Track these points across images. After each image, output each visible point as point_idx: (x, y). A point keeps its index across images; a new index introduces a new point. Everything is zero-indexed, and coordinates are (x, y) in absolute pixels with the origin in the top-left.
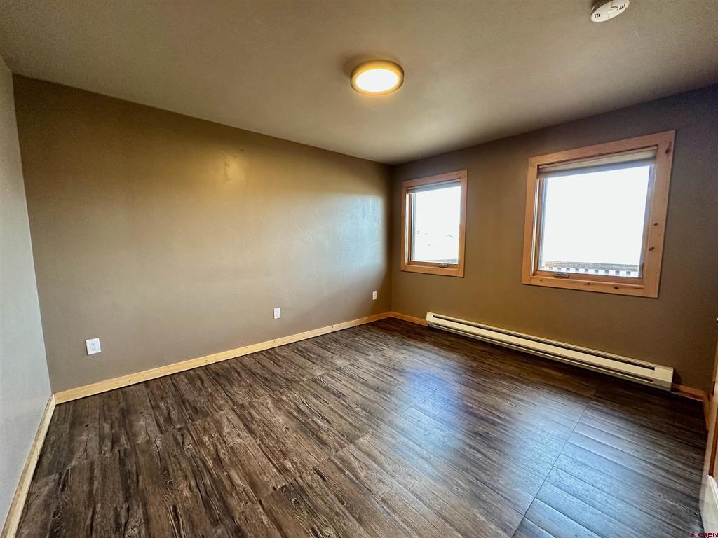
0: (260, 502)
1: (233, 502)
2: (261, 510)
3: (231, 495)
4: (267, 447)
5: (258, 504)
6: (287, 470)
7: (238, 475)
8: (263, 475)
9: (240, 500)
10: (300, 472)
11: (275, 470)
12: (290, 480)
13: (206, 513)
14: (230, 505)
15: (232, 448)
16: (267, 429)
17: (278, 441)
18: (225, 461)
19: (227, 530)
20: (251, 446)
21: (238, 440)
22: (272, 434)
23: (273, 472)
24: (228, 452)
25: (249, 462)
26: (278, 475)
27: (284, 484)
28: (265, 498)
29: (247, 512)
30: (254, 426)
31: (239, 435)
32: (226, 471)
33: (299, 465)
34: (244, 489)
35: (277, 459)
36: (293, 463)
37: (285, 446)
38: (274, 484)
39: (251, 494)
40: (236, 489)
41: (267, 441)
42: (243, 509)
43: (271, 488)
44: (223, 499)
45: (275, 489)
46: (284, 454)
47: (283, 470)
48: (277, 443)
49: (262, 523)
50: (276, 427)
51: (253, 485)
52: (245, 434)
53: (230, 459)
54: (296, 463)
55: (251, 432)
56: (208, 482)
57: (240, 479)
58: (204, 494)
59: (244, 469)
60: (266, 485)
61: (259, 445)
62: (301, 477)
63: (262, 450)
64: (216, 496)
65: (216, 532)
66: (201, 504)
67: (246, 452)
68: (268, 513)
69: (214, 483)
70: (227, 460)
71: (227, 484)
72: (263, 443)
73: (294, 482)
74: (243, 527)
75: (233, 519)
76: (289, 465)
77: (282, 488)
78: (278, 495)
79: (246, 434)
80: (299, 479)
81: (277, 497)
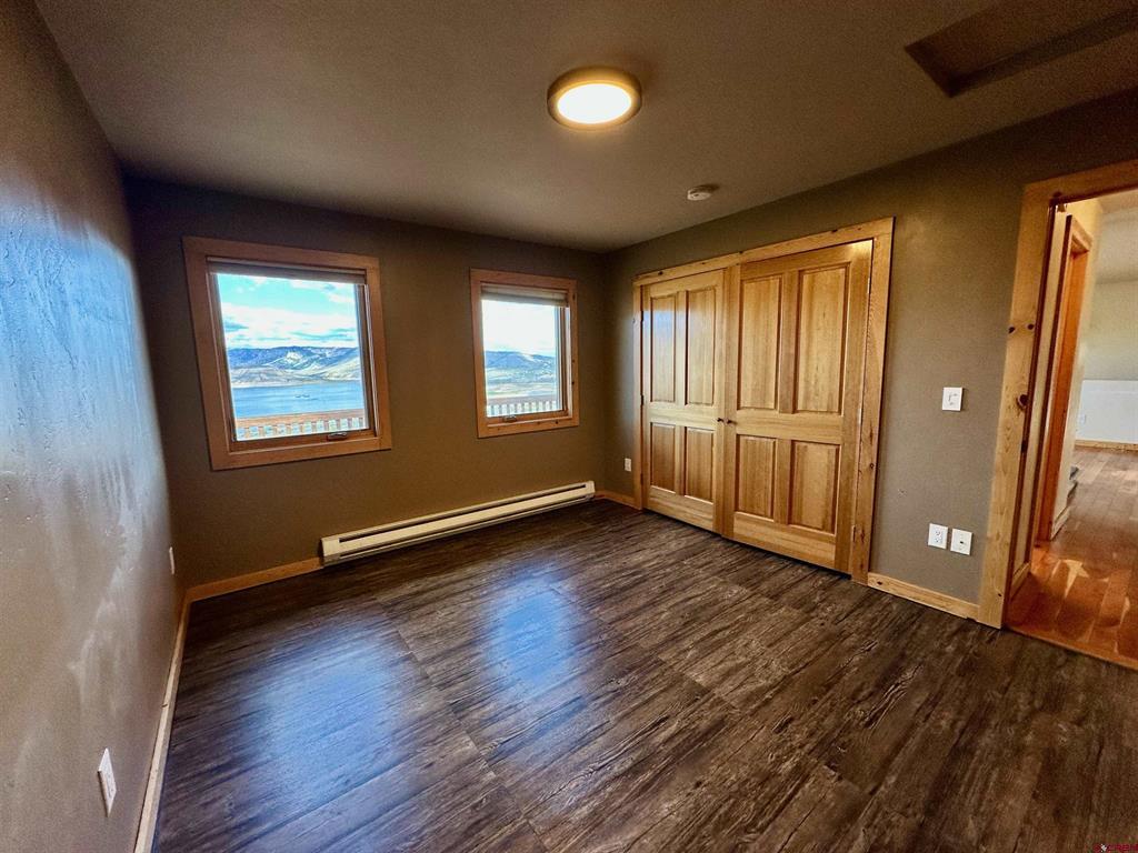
0: (873, 793)
1: (899, 835)
2: (883, 788)
3: (891, 842)
4: (761, 812)
5: (876, 796)
6: (798, 767)
7: (848, 848)
8: (826, 802)
9: (889, 825)
10: (792, 749)
11: (807, 786)
12: (814, 760)
14: (906, 838)
16: (710, 826)
17: (741, 794)
19: (941, 828)
20: (770, 850)
22: (722, 811)
23: (810, 788)
25: (812, 837)
26: (812, 780)
27: (826, 767)
28: (862, 787)
29: (899, 807)
33: (780, 752)
34: (868, 826)
35: (782, 788)
36: (779, 761)
37: (747, 780)
38: (833, 780)
39: (867, 811)
40: (876, 841)
41: (746, 818)
42: (898, 816)
43: (843, 783)
45: (840, 779)
46: (767, 778)
47: (801, 774)
48: (744, 795)
49: (897, 782)
50: (697, 807)
51: (852, 814)
54: (778, 757)
57: (853, 841)
59: (832, 842)
60: (841, 794)
61: (762, 830)
62: (801, 747)
63: (771, 821)
65: (956, 844)
68: (879, 776)
72: (753, 824)
73: (815, 753)
74: (921, 805)
75: (921, 825)
76: (788, 766)
77: (832, 768)
78: (847, 771)
80: (807, 747)
81: (850, 773)
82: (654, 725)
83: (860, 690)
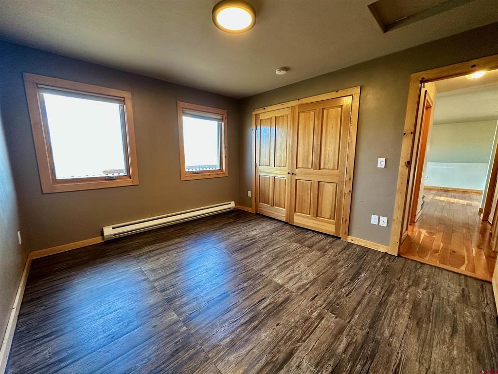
0: (349, 322)
1: (359, 338)
2: (353, 320)
3: (356, 341)
4: (304, 334)
5: (350, 323)
6: (319, 314)
7: (340, 345)
8: (331, 327)
9: (355, 334)
10: (317, 307)
11: (323, 321)
12: (326, 311)
13: (377, 352)
14: (362, 339)
15: (316, 366)
16: (283, 341)
17: (296, 327)
18: (334, 363)
19: (375, 333)
20: (308, 348)
21: (305, 365)
22: (288, 335)
23: (324, 322)
24: (322, 367)
25: (325, 342)
26: (325, 319)
27: (330, 313)
28: (345, 321)
29: (359, 327)
30: (281, 357)
31: (298, 367)
32: (342, 356)
33: (312, 309)
34: (347, 336)
35: (313, 323)
36: (312, 312)
37: (298, 321)
38: (333, 319)
39: (347, 329)
40: (350, 341)
41: (298, 336)
42: (359, 330)
43: (337, 320)
44: (362, 346)
45: (336, 317)
46: (307, 319)
47: (320, 317)
48: (297, 327)
49: (359, 317)
50: (277, 334)
51: (341, 331)
52: (294, 361)
53: (329, 360)
55: (290, 355)
56: (358, 366)
57: (341, 342)
58: (369, 363)
59: (333, 343)
60: (337, 323)
61: (304, 341)
62: (320, 306)
63: (308, 337)
64: (363, 353)
65: (381, 339)
66: (375, 360)
67: (315, 348)
68: (352, 315)
69: (356, 360)
70: (331, 363)
71: (351, 350)
72: (301, 339)
73: (326, 308)
74: (368, 325)
75: (368, 333)
76: (315, 314)
77: (333, 314)
78: (339, 314)
79: (295, 359)
80: (323, 306)
81: (341, 314)
82: (259, 302)
83: (344, 282)
